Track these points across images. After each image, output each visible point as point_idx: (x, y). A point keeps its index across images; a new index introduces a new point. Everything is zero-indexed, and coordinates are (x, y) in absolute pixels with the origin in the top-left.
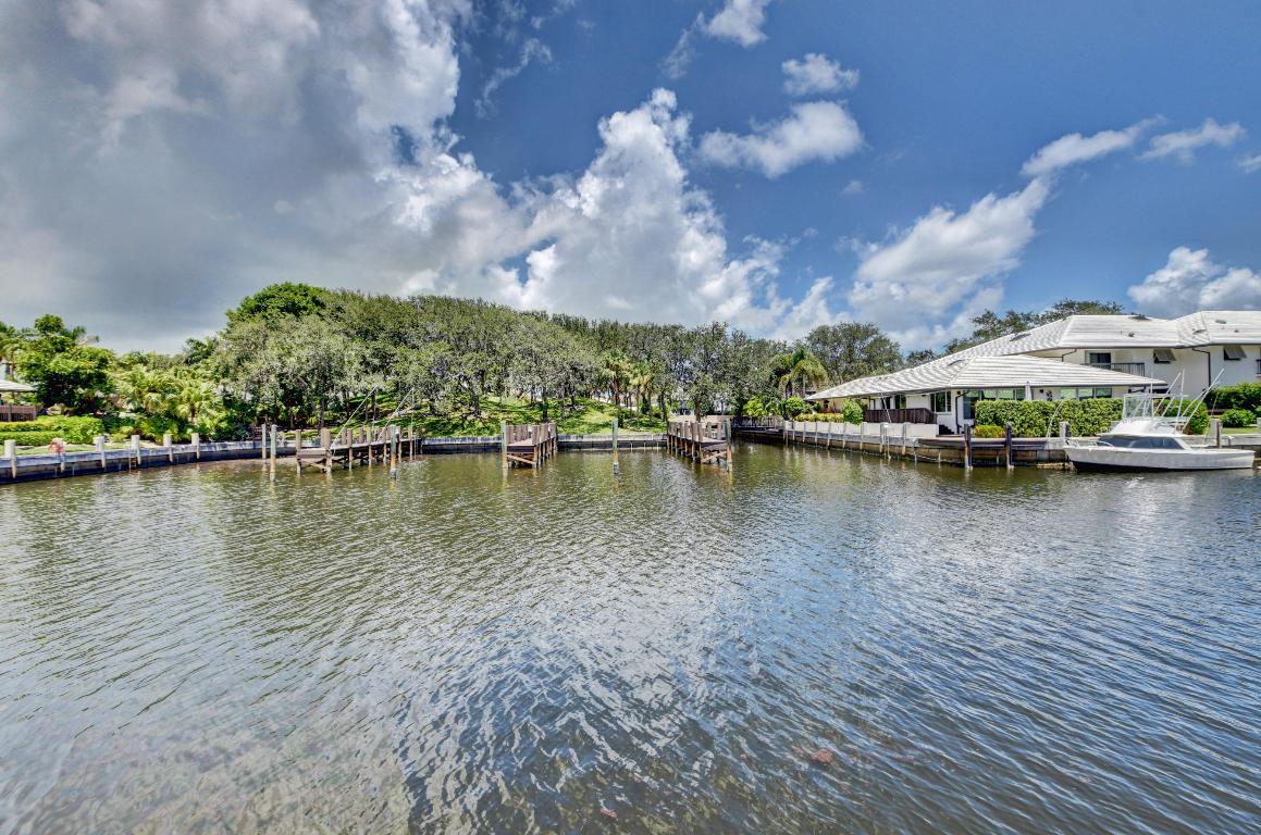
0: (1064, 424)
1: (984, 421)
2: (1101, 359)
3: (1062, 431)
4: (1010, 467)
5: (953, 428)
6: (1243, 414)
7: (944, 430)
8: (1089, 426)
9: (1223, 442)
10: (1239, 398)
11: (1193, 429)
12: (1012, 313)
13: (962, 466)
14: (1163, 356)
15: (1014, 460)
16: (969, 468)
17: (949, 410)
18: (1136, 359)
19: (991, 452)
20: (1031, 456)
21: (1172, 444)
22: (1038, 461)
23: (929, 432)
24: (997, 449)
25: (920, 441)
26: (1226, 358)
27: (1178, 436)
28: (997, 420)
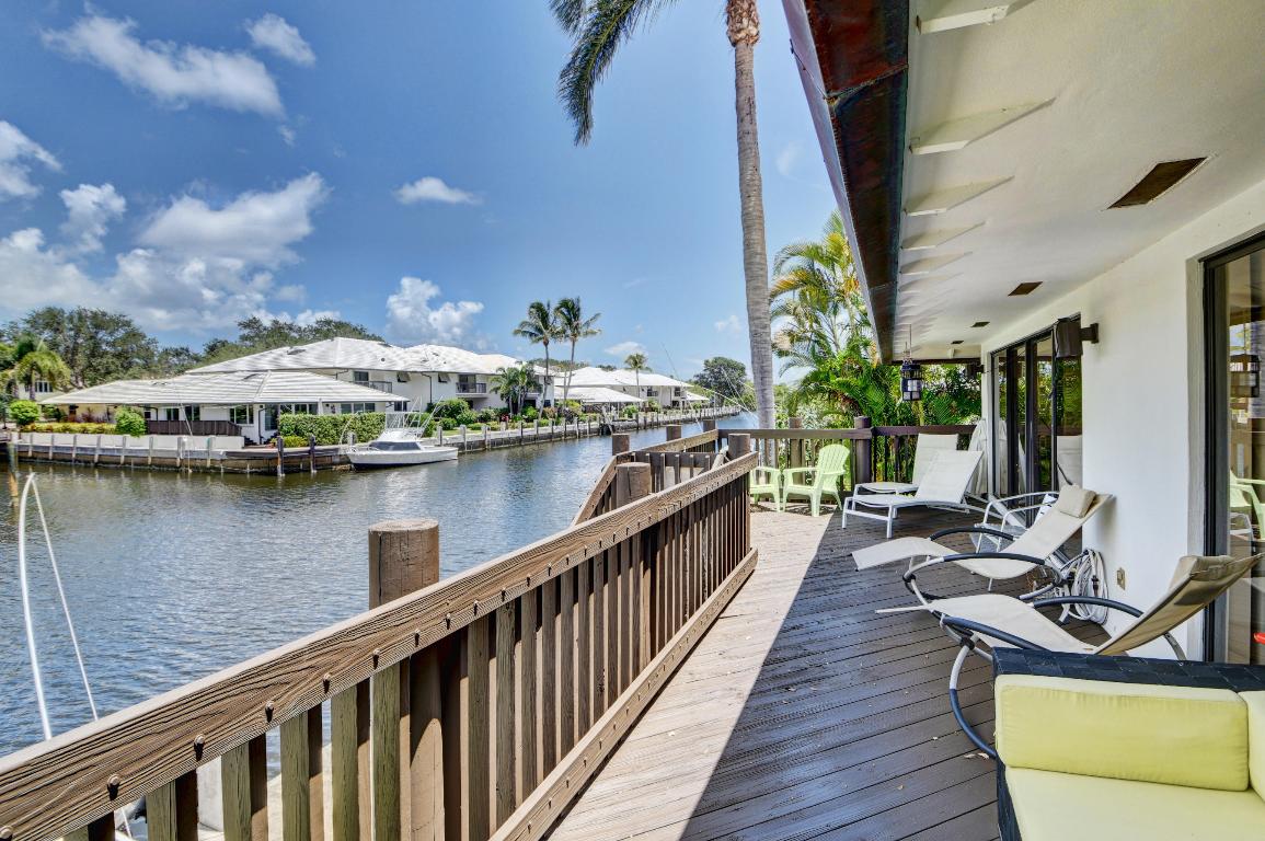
0: (351, 434)
1: (286, 433)
2: (362, 377)
3: (350, 439)
4: (313, 471)
5: (257, 440)
6: (450, 420)
7: (248, 442)
8: (365, 434)
9: (444, 442)
10: (447, 409)
11: (427, 434)
12: (276, 322)
13: (275, 473)
14: (403, 377)
15: (316, 467)
16: (281, 475)
17: (252, 421)
18: (386, 379)
19: (296, 460)
20: (327, 460)
21: (414, 446)
22: (334, 464)
23: (234, 444)
24: (301, 457)
25: (228, 453)
26: (440, 381)
27: (418, 440)
28: (298, 432)
